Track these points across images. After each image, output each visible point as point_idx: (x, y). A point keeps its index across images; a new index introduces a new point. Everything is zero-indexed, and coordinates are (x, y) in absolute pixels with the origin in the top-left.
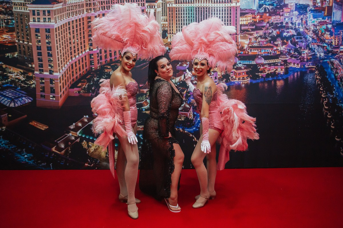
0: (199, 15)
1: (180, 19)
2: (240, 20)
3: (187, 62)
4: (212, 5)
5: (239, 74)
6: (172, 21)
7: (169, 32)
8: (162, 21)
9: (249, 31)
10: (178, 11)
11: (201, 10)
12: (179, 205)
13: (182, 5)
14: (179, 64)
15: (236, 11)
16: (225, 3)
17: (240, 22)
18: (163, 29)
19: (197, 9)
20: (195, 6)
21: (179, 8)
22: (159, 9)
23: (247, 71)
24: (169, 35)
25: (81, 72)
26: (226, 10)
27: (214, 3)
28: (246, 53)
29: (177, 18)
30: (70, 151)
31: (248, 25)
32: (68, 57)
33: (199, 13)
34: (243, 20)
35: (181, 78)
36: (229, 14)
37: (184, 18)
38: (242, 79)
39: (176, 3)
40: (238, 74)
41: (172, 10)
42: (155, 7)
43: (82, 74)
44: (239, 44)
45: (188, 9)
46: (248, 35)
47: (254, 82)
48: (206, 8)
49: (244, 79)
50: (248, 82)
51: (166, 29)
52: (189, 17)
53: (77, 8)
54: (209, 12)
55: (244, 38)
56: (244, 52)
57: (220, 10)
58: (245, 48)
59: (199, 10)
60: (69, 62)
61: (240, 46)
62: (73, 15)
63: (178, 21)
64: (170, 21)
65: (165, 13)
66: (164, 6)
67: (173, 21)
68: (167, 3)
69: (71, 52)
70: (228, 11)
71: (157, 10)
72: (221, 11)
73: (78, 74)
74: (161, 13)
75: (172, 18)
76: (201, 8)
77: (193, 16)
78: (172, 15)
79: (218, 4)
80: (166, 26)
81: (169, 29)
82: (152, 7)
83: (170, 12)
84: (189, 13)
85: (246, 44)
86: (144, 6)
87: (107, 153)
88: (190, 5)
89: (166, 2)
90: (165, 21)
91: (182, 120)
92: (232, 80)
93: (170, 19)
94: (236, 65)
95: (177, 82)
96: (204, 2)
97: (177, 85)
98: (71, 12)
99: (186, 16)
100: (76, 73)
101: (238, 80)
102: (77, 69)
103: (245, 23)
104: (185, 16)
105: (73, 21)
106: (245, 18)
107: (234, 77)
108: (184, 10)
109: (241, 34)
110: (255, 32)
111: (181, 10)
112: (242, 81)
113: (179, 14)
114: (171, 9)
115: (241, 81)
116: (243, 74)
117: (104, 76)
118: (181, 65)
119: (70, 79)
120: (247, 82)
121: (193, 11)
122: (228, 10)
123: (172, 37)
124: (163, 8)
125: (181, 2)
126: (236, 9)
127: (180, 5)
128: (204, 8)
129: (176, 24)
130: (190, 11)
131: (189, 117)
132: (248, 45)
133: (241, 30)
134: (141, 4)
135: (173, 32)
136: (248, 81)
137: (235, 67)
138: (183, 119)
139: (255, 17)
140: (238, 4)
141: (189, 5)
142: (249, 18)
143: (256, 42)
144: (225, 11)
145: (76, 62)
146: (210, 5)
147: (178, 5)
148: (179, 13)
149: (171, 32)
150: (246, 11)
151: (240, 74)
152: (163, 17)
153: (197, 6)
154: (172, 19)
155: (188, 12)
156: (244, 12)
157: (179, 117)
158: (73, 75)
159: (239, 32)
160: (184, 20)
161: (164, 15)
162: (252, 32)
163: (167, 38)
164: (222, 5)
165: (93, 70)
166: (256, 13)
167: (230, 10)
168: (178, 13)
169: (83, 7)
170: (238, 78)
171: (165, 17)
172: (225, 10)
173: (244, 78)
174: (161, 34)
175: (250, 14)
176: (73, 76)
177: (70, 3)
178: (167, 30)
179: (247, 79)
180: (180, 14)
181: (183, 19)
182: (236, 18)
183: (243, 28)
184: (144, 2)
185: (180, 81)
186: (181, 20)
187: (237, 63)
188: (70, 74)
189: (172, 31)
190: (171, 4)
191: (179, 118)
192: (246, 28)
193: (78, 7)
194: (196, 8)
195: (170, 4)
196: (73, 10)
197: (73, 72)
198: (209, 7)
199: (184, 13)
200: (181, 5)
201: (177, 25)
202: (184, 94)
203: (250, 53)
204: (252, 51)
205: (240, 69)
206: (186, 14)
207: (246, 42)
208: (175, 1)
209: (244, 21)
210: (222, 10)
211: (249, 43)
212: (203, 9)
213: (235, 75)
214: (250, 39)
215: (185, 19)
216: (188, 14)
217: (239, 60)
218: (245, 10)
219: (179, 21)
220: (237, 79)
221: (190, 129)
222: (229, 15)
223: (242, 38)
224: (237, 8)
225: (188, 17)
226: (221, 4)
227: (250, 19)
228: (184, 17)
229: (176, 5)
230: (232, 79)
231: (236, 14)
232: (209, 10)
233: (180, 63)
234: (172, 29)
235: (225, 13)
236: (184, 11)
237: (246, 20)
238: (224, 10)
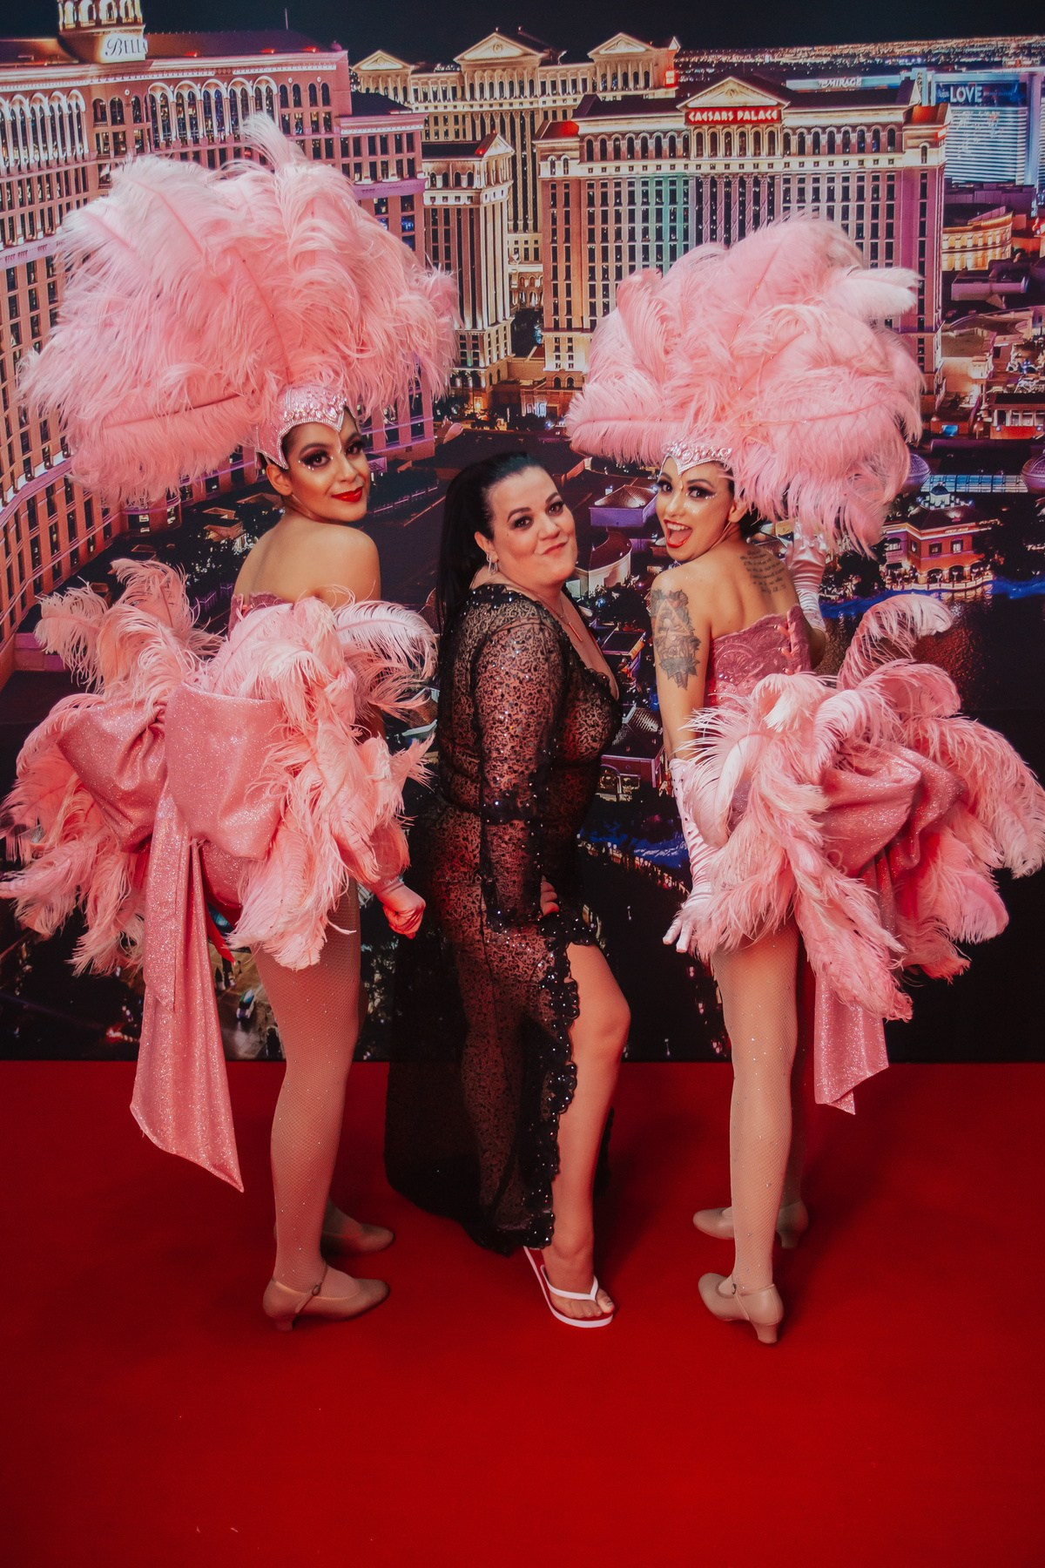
0: (713, 222)
1: (611, 246)
2: (945, 245)
3: (649, 483)
4: (787, 165)
5: (932, 547)
6: (568, 259)
7: (548, 320)
8: (511, 260)
9: (993, 309)
10: (598, 200)
11: (728, 195)
12: (601, 1286)
13: (624, 165)
14: (602, 495)
15: (924, 195)
16: (861, 150)
17: (944, 257)
18: (516, 302)
19: (706, 190)
20: (692, 169)
21: (604, 185)
22: (498, 189)
23: (977, 530)
24: (548, 338)
25: (81, 542)
26: (868, 194)
27: (801, 152)
28: (971, 434)
29: (591, 240)
30: (29, 961)
31: (986, 273)
32: (12, 462)
33: (713, 212)
34: (958, 245)
35: (614, 573)
36: (882, 213)
37: (632, 237)
38: (951, 579)
39: (591, 158)
40: (925, 550)
41: (567, 195)
42: (471, 182)
43: (81, 551)
44: (937, 380)
45: (652, 189)
46: (985, 332)
47: (1015, 591)
48: (757, 183)
49: (961, 578)
50: (983, 592)
51: (534, 302)
52: (659, 232)
53: (50, 192)
54: (771, 203)
55: (965, 346)
56: (961, 425)
57: (831, 192)
58: (970, 403)
59: (714, 197)
60: (16, 491)
61: (942, 392)
62: (33, 231)
63: (598, 255)
64: (555, 259)
65: (525, 212)
66: (524, 173)
67: (574, 257)
68: (538, 157)
69: (25, 437)
70: (877, 199)
71: (482, 196)
72: (838, 195)
73: (64, 554)
74: (508, 211)
75: (567, 240)
76: (728, 184)
77: (680, 226)
78: (567, 221)
79: (824, 160)
80: (532, 284)
81: (552, 300)
82: (458, 183)
83: (554, 206)
84: (659, 212)
85: (975, 381)
86: (412, 174)
87: (223, 973)
88: (666, 169)
89: (534, 155)
90: (526, 258)
91: (622, 798)
92: (894, 579)
93: (555, 249)
94: (919, 499)
95: (592, 590)
96: (743, 149)
97: (593, 608)
98: (23, 216)
99: (645, 231)
100: (55, 546)
101: (929, 582)
102: (56, 524)
103: (970, 261)
104: (639, 226)
105: (31, 267)
106: (970, 235)
107: (906, 565)
108: (632, 194)
109: (949, 326)
110: (1027, 315)
111: (618, 195)
112: (948, 586)
113: (605, 221)
114: (561, 191)
115: (944, 586)
116: (957, 547)
117: (203, 565)
118: (615, 502)
119: (22, 578)
120: (979, 590)
121: (680, 198)
122: (876, 190)
123: (564, 346)
124: (515, 186)
125: (617, 150)
126: (924, 186)
127: (611, 166)
128: (742, 183)
129: (586, 275)
130: (666, 197)
131: (658, 785)
132: (989, 386)
133: (948, 303)
134: (399, 163)
135: (569, 321)
136: (983, 584)
137: (913, 511)
138: (624, 795)
139: (1029, 228)
140: (936, 158)
141: (659, 167)
142: (994, 236)
143: (1031, 371)
144: (861, 197)
145: (50, 491)
146: (778, 164)
147: (597, 167)
148: (605, 213)
149: (563, 318)
150: (980, 197)
151: (940, 551)
152: (514, 236)
153: (705, 169)
154: (568, 249)
155: (652, 208)
156: (967, 199)
157: (605, 782)
158: (36, 561)
159: (937, 315)
160: (632, 249)
161: (520, 223)
162: (1012, 315)
163: (541, 353)
164: (846, 163)
165: (143, 530)
166: (1034, 205)
167: (891, 190)
168: (598, 210)
169: (86, 189)
170: (930, 573)
171: (529, 236)
172: (861, 190)
173: (960, 569)
174: (509, 329)
175: (1003, 209)
176: (34, 567)
177: (12, 164)
178: (541, 310)
179: (979, 574)
180: (611, 217)
181: (625, 245)
182: (922, 234)
183: (958, 290)
184: (411, 155)
185: (610, 590)
186: (618, 249)
187: (926, 488)
188: (20, 555)
189: (569, 312)
190: (559, 165)
191: (603, 791)
192: (978, 288)
193: (56, 187)
194: (699, 185)
195: (553, 165)
196: (31, 202)
197: (35, 542)
198: (772, 178)
199: (632, 213)
200: (618, 169)
201: (592, 278)
202: (629, 658)
203: (997, 435)
204: (1008, 423)
205: (937, 518)
206: (645, 218)
207: (978, 369)
208: (581, 148)
209: (964, 250)
210: (846, 190)
211: (993, 375)
212: (735, 190)
213: (909, 557)
214: (997, 352)
215: (639, 245)
216: (652, 217)
217: (935, 470)
218: (971, 191)
219: (605, 259)
220: (923, 575)
221: (663, 849)
222: (882, 222)
223: (952, 348)
224: (929, 181)
225: (652, 235)
226: (839, 160)
227: (998, 241)
228: (632, 232)
229: (591, 170)
230: (893, 574)
231: (923, 214)
232: (771, 194)
233: (609, 491)
234: (569, 303)
235: (860, 210)
236: (632, 201)
237: (980, 243)
238: (853, 194)
